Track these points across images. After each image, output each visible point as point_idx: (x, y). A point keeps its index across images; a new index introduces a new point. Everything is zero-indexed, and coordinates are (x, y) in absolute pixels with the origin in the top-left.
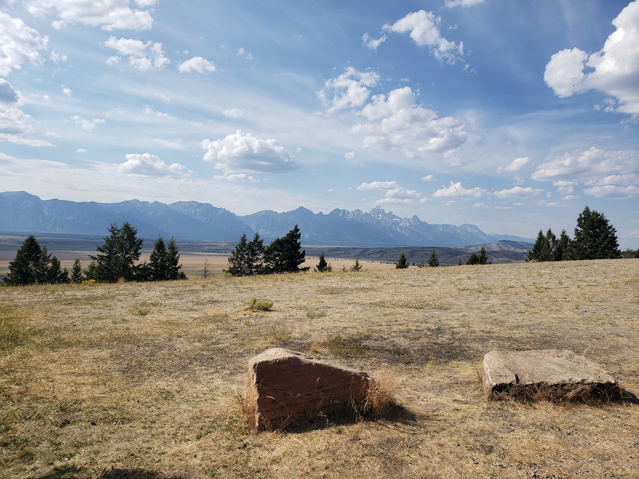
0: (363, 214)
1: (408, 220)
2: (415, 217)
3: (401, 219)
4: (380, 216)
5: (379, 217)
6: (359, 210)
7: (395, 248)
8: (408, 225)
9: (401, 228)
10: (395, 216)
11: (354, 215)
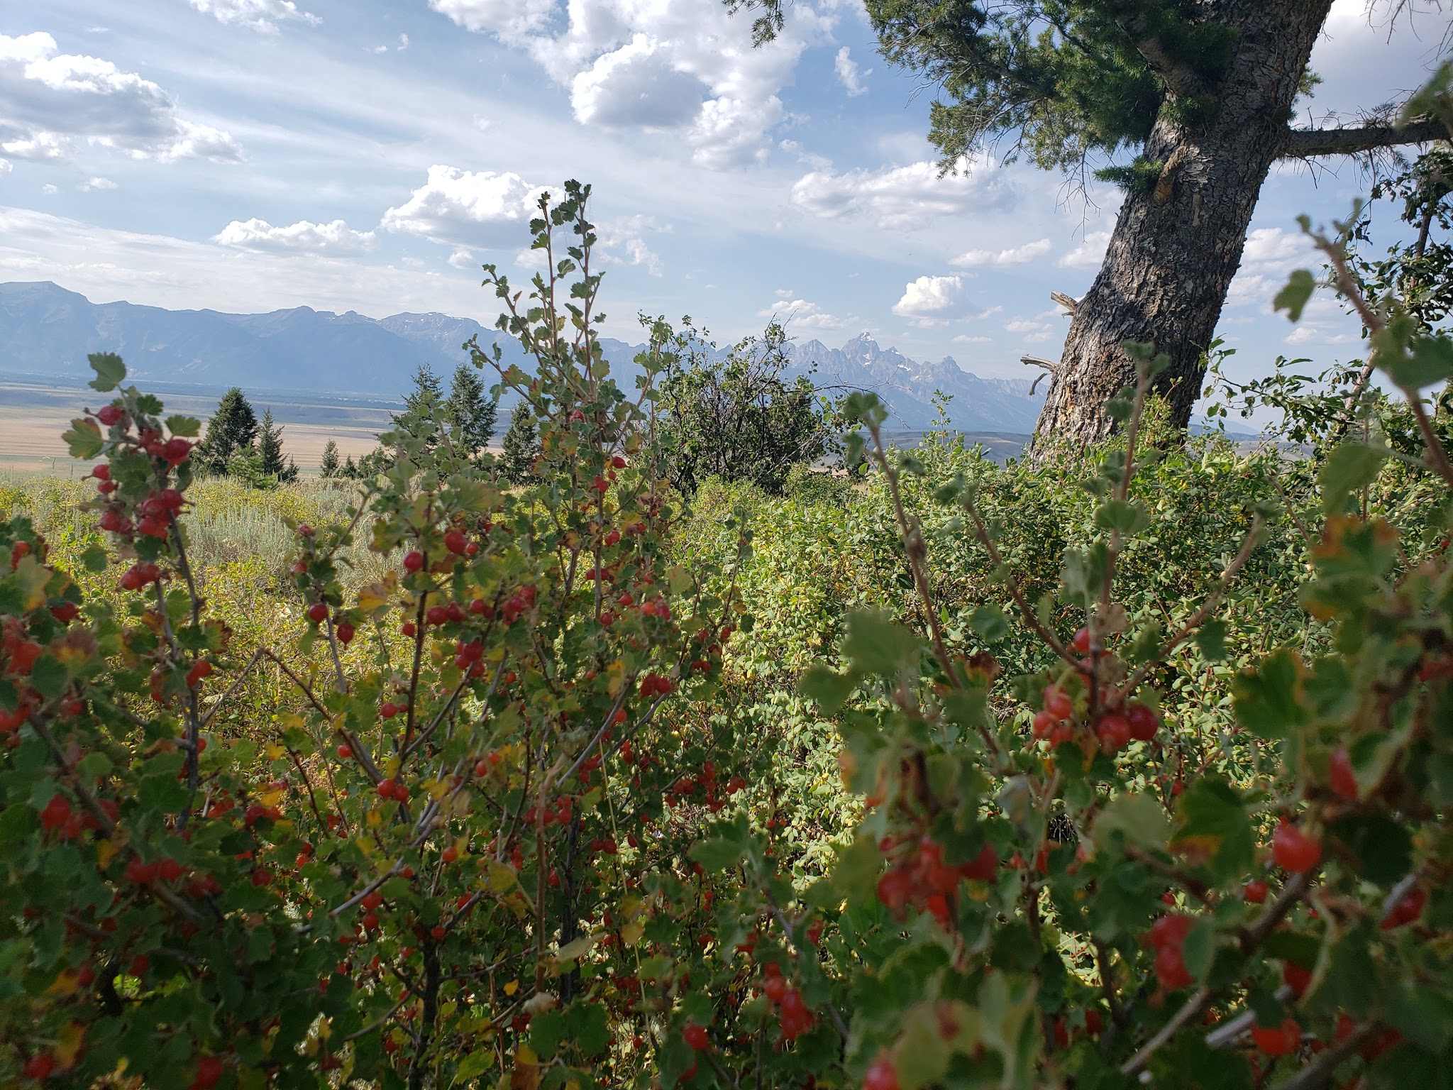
0: (828, 352)
1: (933, 368)
2: (949, 360)
3: (915, 365)
4: (867, 356)
5: (864, 360)
6: (818, 343)
7: (901, 434)
8: (930, 379)
9: (915, 387)
10: (901, 359)
11: (806, 354)
